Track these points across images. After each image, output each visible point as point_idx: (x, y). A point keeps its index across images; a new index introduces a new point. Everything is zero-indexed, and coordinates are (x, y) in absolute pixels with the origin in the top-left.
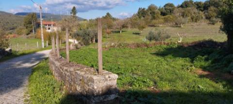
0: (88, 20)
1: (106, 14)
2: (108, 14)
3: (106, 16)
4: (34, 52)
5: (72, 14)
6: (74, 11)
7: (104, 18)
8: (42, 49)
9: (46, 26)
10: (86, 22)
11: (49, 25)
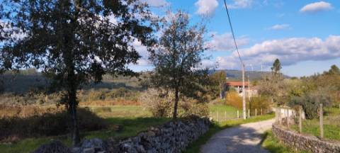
0: (299, 78)
1: (330, 68)
2: (334, 67)
3: (330, 71)
4: (238, 125)
5: (274, 71)
6: (277, 64)
7: (326, 73)
8: (246, 122)
9: (236, 89)
10: (296, 81)
11: (240, 87)
